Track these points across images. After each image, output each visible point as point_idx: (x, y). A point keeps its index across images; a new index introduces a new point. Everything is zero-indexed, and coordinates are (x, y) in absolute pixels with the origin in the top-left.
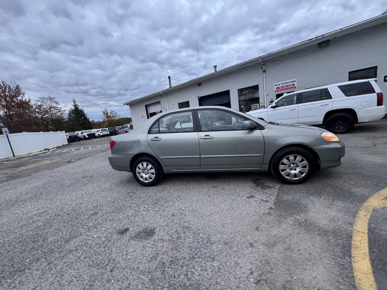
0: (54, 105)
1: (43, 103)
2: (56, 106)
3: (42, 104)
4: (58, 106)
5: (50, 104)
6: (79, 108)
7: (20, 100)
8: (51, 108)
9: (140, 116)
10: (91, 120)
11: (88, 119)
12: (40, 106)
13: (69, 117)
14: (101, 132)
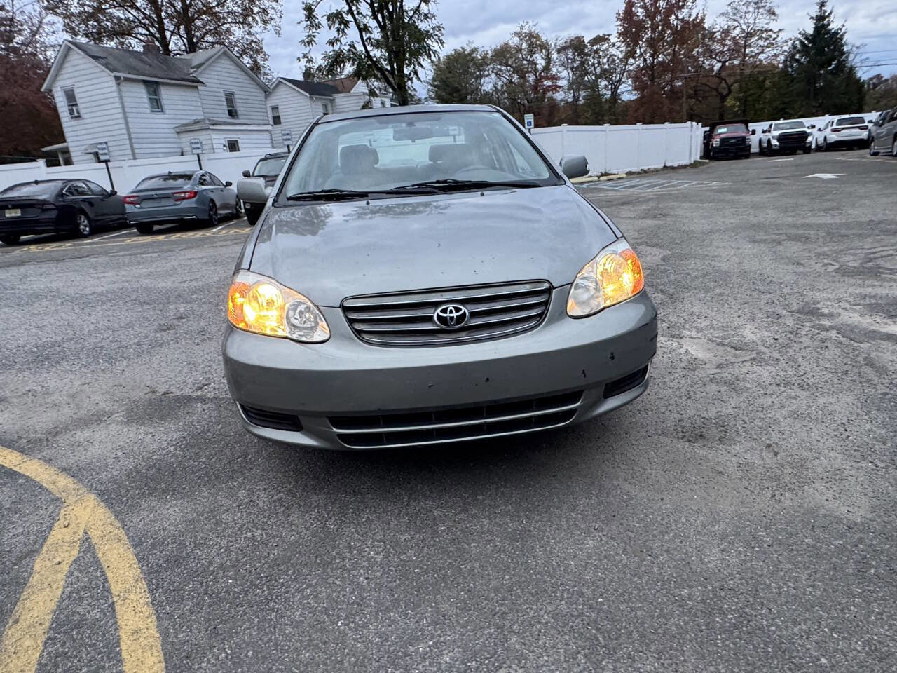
0: (763, 22)
1: (735, 20)
2: (766, 26)
3: (730, 23)
4: (774, 26)
5: (751, 21)
6: (830, 27)
7: (682, 20)
8: (749, 35)
11: (853, 68)
12: (726, 32)
13: (786, 66)
14: (834, 131)
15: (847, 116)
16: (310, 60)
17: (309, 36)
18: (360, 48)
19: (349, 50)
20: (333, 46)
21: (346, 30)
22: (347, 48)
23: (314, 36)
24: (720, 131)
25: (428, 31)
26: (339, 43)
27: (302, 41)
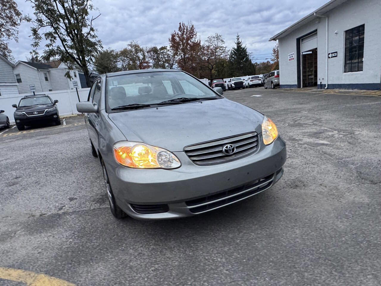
0: (220, 44)
1: (211, 43)
2: (221, 46)
3: (209, 44)
4: (224, 45)
5: (216, 43)
6: (242, 47)
7: (193, 42)
8: (216, 48)
9: (289, 57)
10: (253, 62)
11: (250, 60)
12: (208, 47)
13: (230, 59)
14: (251, 81)
15: (254, 76)
16: (37, 53)
17: (36, 42)
18: (62, 48)
19: (57, 49)
20: (49, 47)
21: (55, 40)
22: (56, 48)
23: (39, 43)
24: (214, 82)
25: (95, 43)
26: (51, 46)
27: (32, 45)
